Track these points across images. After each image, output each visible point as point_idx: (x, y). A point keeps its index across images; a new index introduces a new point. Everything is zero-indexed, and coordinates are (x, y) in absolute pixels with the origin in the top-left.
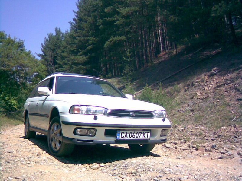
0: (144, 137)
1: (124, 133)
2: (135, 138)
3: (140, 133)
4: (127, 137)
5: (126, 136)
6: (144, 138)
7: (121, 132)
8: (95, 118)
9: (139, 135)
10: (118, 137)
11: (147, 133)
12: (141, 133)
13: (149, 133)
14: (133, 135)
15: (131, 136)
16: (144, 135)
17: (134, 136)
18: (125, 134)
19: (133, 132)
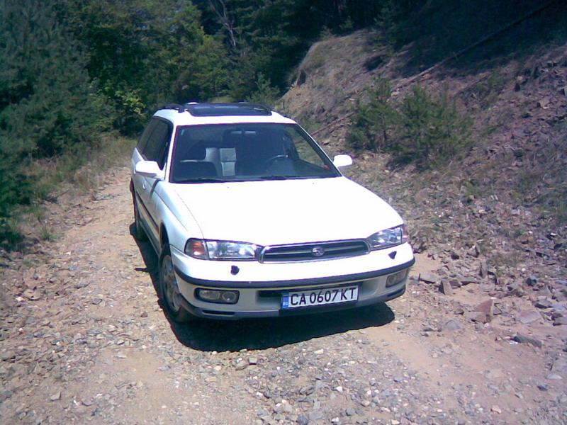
0: (343, 298)
1: (297, 296)
2: (324, 302)
3: (334, 291)
4: (305, 303)
5: (301, 301)
6: (344, 300)
7: (291, 293)
8: (235, 270)
9: (333, 295)
10: (284, 304)
11: (350, 289)
12: (337, 291)
13: (355, 288)
14: (319, 297)
15: (313, 300)
16: (343, 295)
17: (320, 299)
18: (300, 297)
19: (317, 292)
